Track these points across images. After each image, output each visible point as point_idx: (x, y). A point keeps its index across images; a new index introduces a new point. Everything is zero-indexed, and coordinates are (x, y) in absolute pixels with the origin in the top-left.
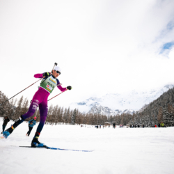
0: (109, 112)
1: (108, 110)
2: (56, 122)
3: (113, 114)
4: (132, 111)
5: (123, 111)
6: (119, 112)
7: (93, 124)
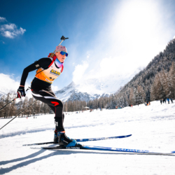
0: (88, 98)
1: (87, 96)
2: (34, 114)
3: (92, 99)
4: (110, 94)
5: (101, 95)
6: (98, 96)
7: (73, 111)
